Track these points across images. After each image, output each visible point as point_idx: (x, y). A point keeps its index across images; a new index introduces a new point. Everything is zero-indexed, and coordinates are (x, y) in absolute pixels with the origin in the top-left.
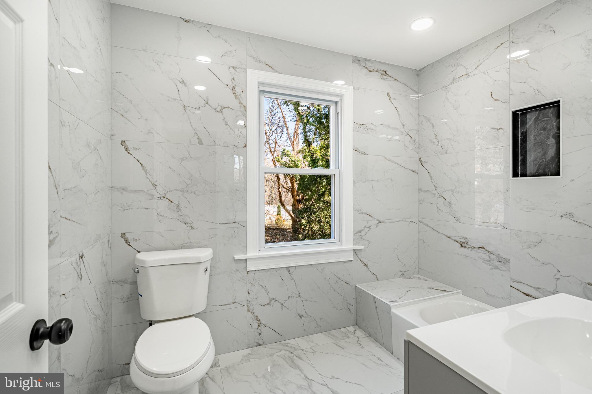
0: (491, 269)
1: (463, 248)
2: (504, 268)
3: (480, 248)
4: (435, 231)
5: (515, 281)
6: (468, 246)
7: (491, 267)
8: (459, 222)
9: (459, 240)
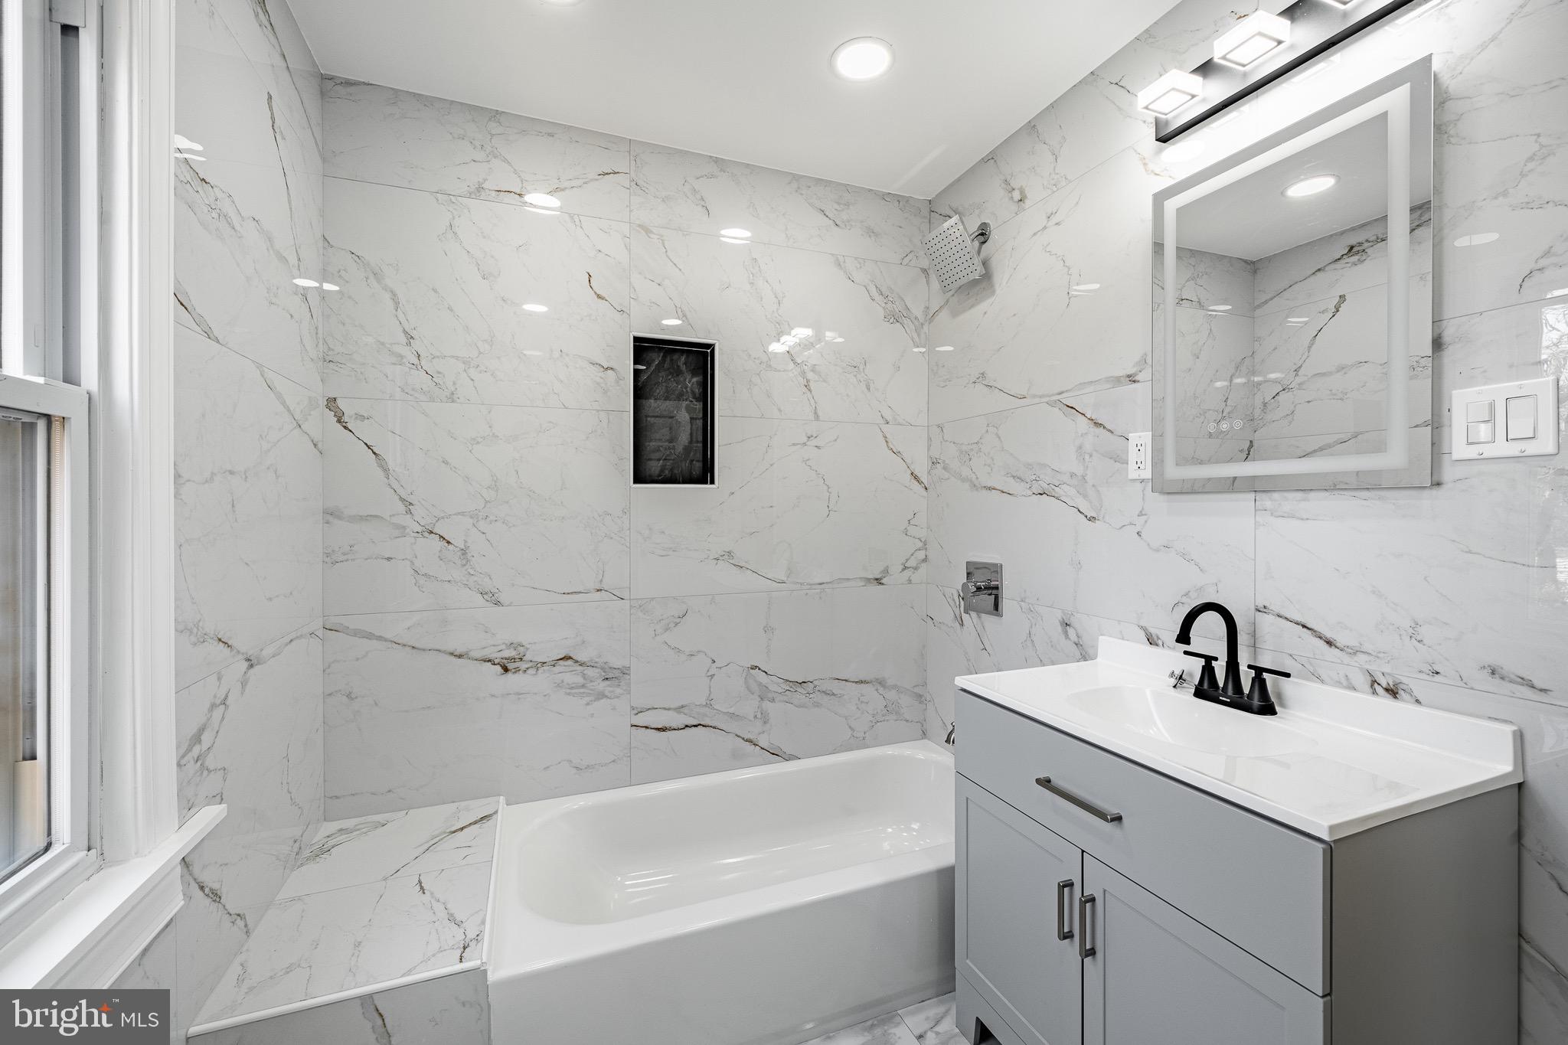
0: (588, 704)
1: (510, 675)
2: (618, 691)
3: (561, 659)
4: (407, 649)
5: (639, 710)
6: (523, 666)
7: (587, 699)
8: (498, 603)
9: (497, 656)
